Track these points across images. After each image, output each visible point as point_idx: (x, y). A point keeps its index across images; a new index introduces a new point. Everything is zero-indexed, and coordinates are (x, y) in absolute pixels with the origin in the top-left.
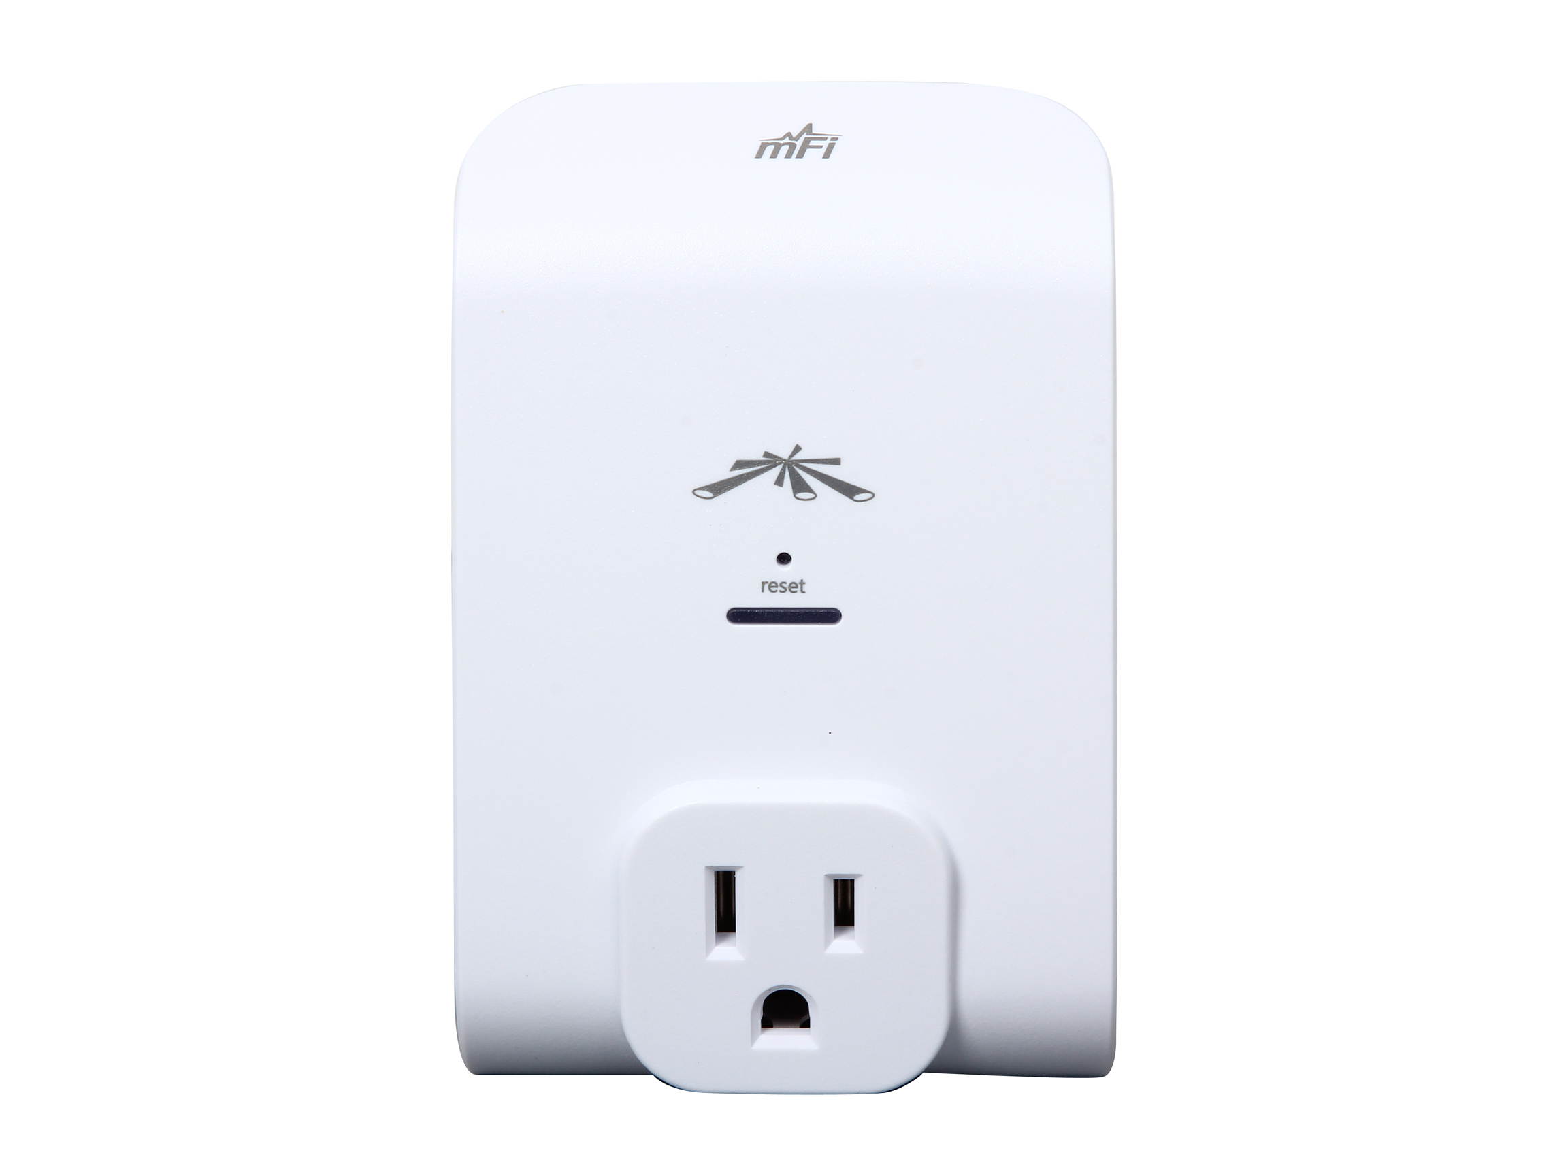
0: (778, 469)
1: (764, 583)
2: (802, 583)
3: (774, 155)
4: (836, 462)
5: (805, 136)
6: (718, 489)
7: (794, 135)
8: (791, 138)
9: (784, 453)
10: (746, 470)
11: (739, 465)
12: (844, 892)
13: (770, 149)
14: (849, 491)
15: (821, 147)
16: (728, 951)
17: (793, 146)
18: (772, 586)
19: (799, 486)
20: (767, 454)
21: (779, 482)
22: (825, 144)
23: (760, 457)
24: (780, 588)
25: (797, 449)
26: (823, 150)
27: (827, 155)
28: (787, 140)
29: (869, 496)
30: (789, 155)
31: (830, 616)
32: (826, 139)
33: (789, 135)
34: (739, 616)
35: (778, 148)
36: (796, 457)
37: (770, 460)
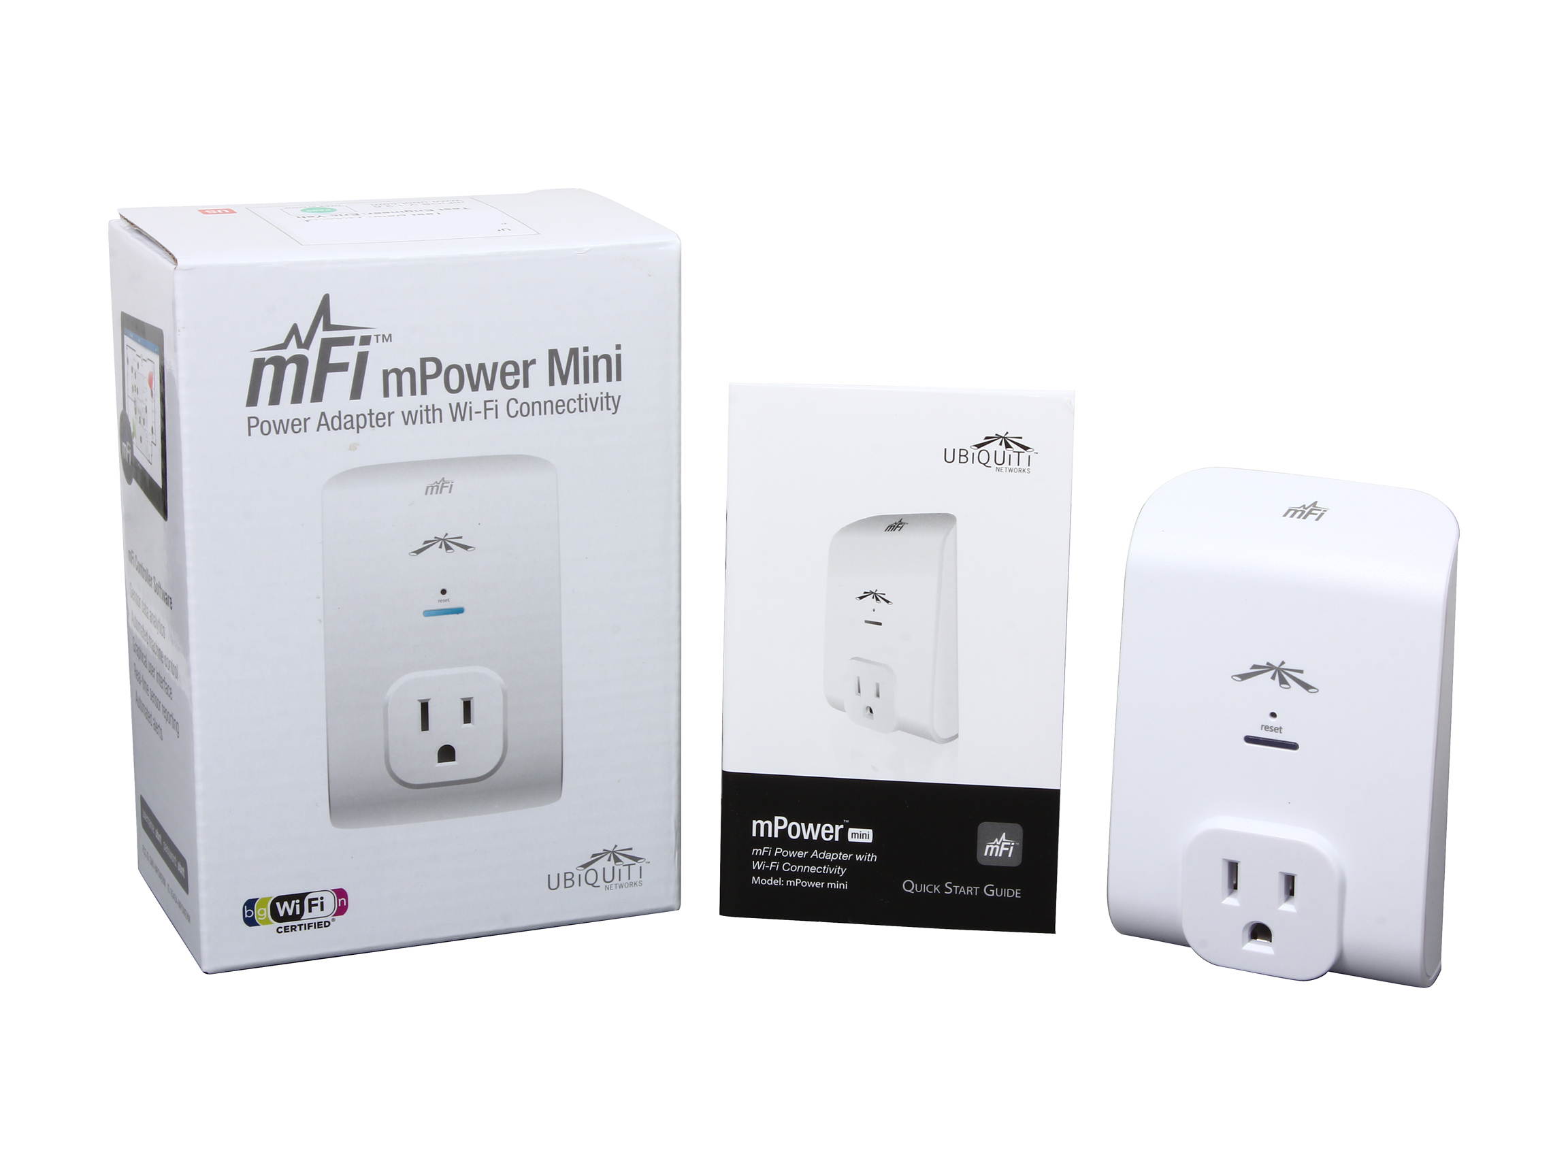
0: (1273, 671)
1: (1262, 726)
2: (1281, 728)
3: (1292, 516)
4: (1301, 672)
5: (1312, 507)
6: (1244, 677)
7: (1306, 506)
8: (1304, 508)
9: (1277, 664)
10: (1258, 670)
11: (1255, 667)
12: (1290, 880)
13: (1292, 512)
14: (1307, 687)
15: (1316, 514)
16: (1232, 901)
17: (1303, 512)
18: (1266, 728)
19: (1283, 681)
20: (1268, 663)
21: (1273, 678)
22: (1319, 513)
23: (1265, 664)
24: (1270, 729)
25: (1283, 663)
26: (1317, 516)
27: (1317, 519)
28: (1302, 509)
29: (1316, 690)
30: (1299, 517)
31: (1293, 746)
32: (1320, 510)
33: (1304, 506)
34: (1249, 739)
35: (1296, 511)
36: (1282, 667)
37: (1270, 667)
